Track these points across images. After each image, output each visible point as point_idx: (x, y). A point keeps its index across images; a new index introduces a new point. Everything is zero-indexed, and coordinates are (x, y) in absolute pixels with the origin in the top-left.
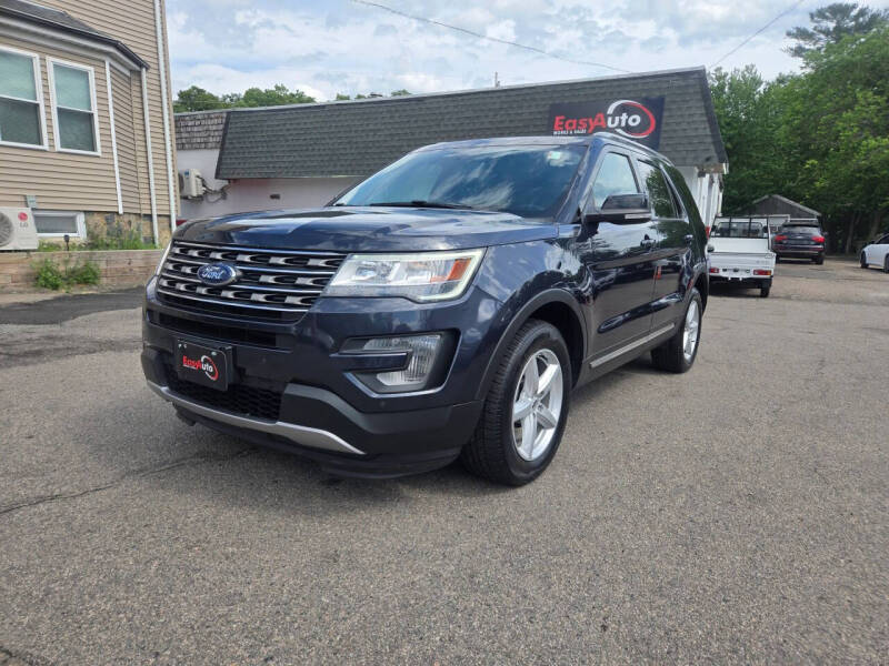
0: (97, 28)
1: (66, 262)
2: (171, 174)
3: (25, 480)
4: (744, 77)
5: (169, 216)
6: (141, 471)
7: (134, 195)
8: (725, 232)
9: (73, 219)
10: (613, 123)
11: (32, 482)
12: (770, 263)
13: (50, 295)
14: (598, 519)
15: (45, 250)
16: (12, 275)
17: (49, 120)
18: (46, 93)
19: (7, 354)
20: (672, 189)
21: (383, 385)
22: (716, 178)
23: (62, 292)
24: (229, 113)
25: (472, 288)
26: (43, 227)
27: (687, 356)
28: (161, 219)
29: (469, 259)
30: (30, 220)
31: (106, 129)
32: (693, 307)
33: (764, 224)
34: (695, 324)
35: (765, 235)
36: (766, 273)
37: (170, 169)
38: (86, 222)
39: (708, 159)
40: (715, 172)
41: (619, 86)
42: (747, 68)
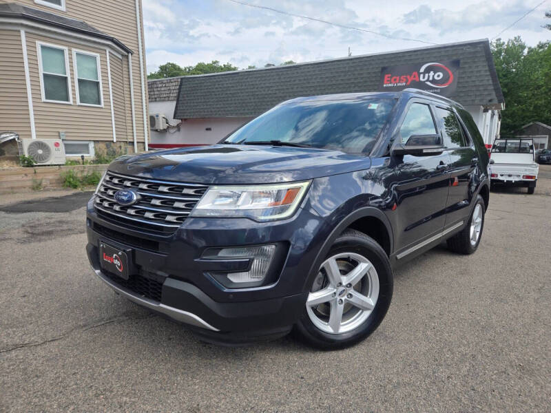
0: (102, 30)
1: (82, 171)
2: (145, 117)
3: (10, 331)
4: (513, 44)
5: (144, 143)
6: (85, 326)
7: (123, 130)
8: (502, 149)
9: (87, 145)
10: (424, 77)
11: (14, 332)
12: (535, 170)
13: (71, 192)
14: (398, 383)
15: (71, 164)
16: (50, 180)
17: (73, 86)
18: (72, 70)
19: (32, 233)
20: (461, 124)
21: (232, 282)
22: (496, 112)
23: (79, 190)
24: (182, 79)
25: (300, 210)
26: (69, 151)
27: (473, 243)
28: (139, 144)
29: (299, 188)
30: (62, 147)
31: (107, 91)
32: (478, 209)
33: (530, 144)
34: (479, 220)
35: (531, 151)
36: (531, 177)
37: (145, 114)
38: (95, 147)
39: (490, 101)
40: (495, 109)
41: (427, 54)
42: (515, 38)
